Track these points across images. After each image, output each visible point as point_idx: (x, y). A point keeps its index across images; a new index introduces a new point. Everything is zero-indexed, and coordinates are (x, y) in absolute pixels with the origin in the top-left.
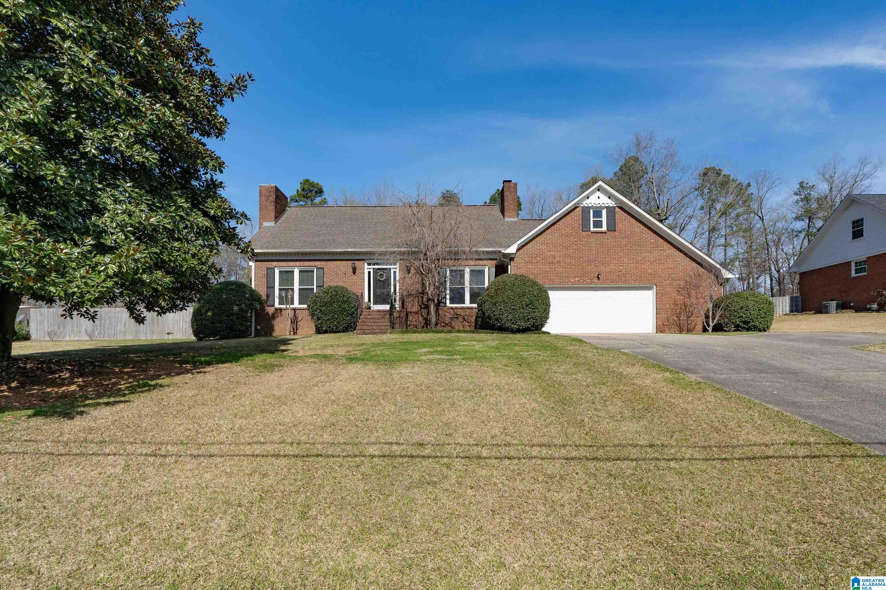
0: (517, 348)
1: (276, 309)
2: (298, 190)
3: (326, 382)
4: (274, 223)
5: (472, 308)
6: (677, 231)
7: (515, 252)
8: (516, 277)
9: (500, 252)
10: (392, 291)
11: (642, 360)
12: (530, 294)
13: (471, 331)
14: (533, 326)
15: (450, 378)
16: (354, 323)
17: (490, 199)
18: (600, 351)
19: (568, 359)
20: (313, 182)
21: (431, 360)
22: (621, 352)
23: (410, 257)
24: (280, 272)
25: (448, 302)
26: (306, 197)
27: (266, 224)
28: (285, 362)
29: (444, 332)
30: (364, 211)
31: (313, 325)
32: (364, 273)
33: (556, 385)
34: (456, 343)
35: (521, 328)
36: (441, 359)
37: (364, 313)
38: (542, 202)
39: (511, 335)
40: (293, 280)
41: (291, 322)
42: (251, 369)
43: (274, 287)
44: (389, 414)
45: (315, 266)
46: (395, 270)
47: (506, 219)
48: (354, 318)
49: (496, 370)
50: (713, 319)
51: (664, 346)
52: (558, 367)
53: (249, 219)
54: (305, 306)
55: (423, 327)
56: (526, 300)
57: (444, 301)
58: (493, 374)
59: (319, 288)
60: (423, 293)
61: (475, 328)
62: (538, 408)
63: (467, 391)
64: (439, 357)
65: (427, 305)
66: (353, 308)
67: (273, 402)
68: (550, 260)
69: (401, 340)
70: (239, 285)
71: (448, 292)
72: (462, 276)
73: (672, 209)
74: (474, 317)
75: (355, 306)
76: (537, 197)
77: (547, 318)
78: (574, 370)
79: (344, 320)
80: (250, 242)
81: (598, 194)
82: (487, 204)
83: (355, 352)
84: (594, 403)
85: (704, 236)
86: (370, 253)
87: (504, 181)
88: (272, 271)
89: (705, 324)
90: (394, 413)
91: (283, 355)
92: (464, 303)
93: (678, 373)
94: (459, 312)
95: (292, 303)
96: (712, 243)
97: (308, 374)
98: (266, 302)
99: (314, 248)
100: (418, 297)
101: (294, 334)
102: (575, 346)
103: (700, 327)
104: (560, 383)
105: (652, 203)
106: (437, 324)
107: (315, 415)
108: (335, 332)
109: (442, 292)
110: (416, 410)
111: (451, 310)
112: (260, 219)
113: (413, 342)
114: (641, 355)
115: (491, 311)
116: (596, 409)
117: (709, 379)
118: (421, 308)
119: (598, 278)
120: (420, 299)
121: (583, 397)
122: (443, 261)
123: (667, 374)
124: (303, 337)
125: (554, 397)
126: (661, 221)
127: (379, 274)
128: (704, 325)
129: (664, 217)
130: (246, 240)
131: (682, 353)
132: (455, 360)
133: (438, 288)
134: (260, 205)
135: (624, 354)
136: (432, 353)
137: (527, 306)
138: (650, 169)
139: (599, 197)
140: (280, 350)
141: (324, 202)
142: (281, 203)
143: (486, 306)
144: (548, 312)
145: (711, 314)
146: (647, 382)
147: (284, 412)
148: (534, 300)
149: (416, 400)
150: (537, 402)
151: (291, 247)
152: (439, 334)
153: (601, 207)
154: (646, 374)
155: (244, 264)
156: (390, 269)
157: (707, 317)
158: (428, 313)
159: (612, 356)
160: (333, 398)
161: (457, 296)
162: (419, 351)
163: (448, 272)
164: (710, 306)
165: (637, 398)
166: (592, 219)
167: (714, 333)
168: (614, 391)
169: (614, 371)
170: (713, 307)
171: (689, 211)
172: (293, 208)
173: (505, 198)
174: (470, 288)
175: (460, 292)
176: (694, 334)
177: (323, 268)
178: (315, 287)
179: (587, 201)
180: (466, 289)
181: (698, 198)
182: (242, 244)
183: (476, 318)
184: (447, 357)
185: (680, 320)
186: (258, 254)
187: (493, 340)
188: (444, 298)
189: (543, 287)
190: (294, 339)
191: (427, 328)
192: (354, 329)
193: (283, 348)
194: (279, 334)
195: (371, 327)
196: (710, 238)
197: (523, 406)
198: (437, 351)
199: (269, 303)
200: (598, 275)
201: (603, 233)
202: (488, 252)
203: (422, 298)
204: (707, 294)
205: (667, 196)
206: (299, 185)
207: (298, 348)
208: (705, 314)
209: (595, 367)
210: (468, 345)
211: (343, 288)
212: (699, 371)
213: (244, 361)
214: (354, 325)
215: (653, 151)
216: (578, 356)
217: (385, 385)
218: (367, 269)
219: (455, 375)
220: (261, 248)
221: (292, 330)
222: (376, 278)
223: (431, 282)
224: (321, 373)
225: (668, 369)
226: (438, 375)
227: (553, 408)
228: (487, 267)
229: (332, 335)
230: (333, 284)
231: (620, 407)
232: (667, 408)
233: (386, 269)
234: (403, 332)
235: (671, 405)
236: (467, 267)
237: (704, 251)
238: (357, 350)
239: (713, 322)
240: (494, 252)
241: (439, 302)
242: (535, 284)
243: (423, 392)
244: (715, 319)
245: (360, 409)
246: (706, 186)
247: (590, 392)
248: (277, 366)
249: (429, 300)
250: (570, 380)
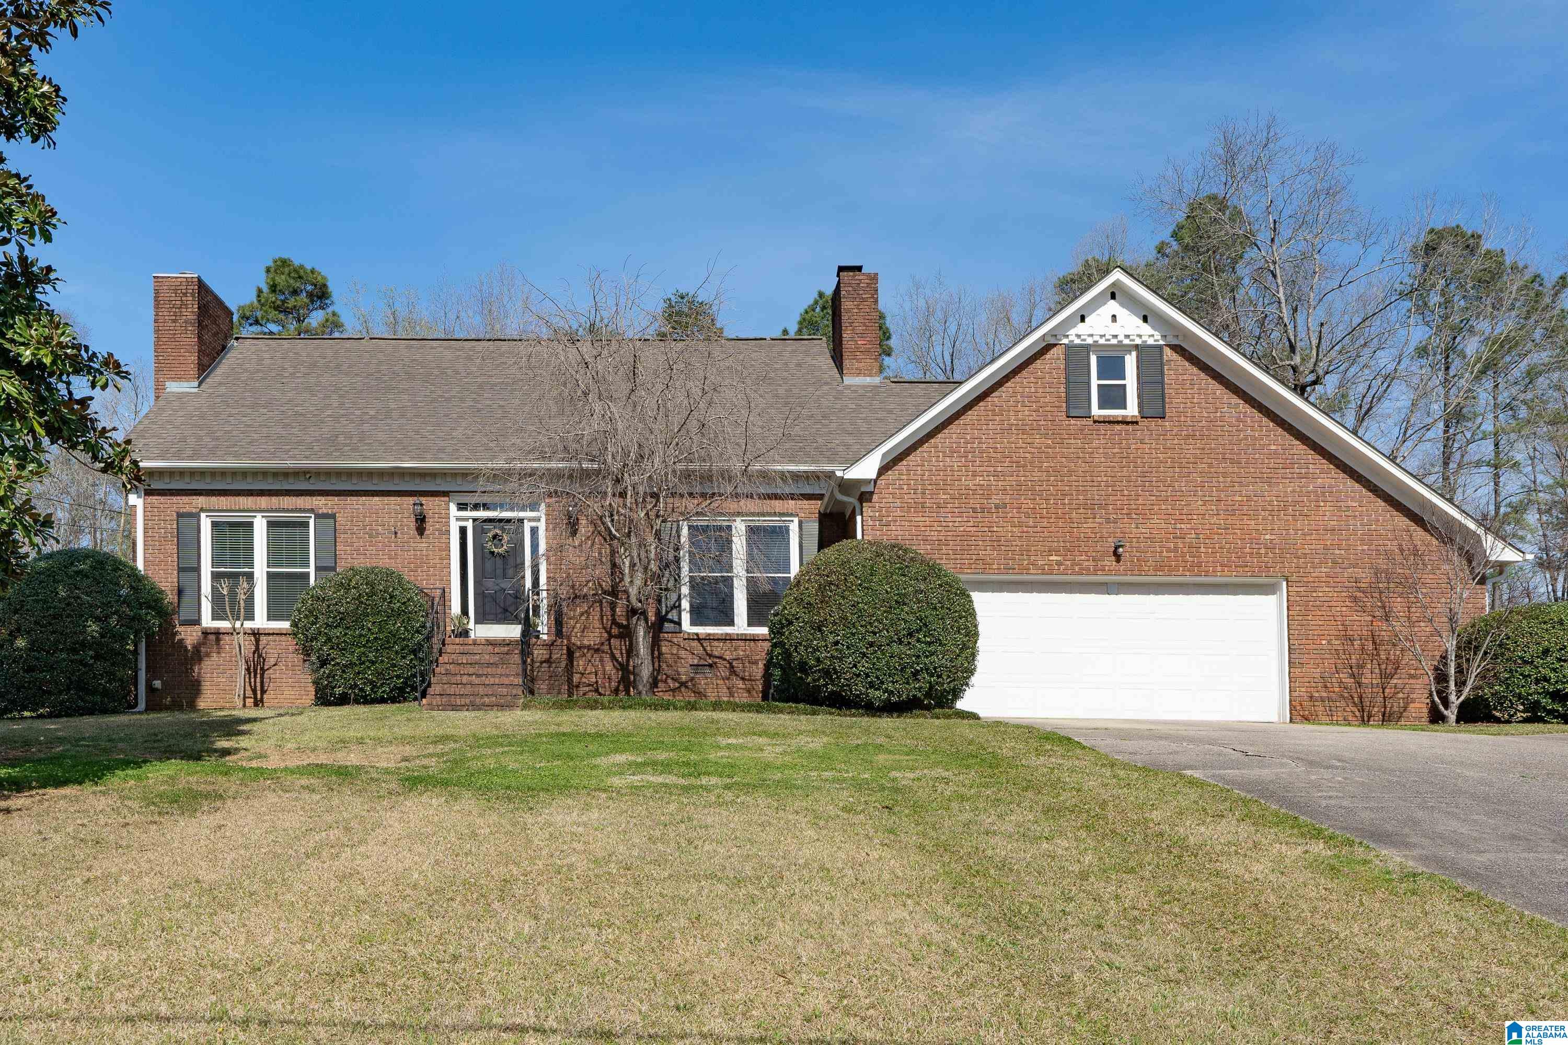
0: (881, 758)
1: (206, 633)
2: (260, 291)
3: (343, 845)
4: (196, 384)
5: (754, 639)
6: (1350, 420)
7: (874, 476)
8: (879, 551)
9: (830, 475)
10: (528, 584)
11: (1245, 802)
12: (919, 601)
13: (750, 706)
14: (928, 695)
15: (690, 842)
16: (422, 675)
17: (800, 323)
18: (1122, 773)
19: (1030, 794)
20: (302, 267)
21: (636, 787)
22: (1182, 776)
23: (576, 489)
24: (215, 525)
25: (686, 618)
26: (282, 309)
27: (173, 387)
28: (230, 785)
29: (676, 708)
30: (446, 353)
31: (307, 680)
32: (448, 532)
33: (992, 871)
34: (709, 740)
35: (894, 699)
36: (666, 785)
37: (449, 648)
38: (953, 329)
39: (866, 721)
40: (252, 549)
41: (248, 670)
42: (135, 805)
43: (197, 570)
44: (517, 943)
45: (312, 510)
46: (534, 524)
47: (848, 380)
48: (422, 660)
49: (822, 823)
50: (1461, 684)
51: (1311, 763)
52: (1000, 816)
53: (125, 375)
54: (285, 625)
55: (616, 691)
56: (908, 616)
57: (673, 615)
58: (811, 833)
59: (324, 573)
60: (614, 592)
61: (765, 697)
62: (938, 938)
63: (738, 882)
64: (660, 779)
65: (627, 627)
66: (418, 632)
67: (195, 901)
68: (975, 502)
69: (553, 729)
70: (101, 563)
71: (685, 590)
72: (726, 545)
73: (1333, 353)
74: (761, 665)
75: (424, 627)
76: (939, 314)
77: (971, 672)
78: (1045, 827)
79: (394, 666)
80: (128, 442)
81: (1113, 307)
82: (792, 334)
83: (425, 762)
84: (1100, 927)
85: (1430, 434)
86: (464, 474)
87: (841, 269)
88: (194, 521)
89: (1436, 699)
90: (530, 940)
91: (224, 765)
92: (731, 623)
93: (1351, 844)
94: (718, 649)
95: (250, 616)
96: (1457, 456)
97: (293, 821)
98: (176, 611)
99: (307, 458)
100: (601, 602)
101: (256, 705)
102: (1048, 754)
103: (1420, 707)
104: (1004, 866)
105: (1275, 335)
106: (654, 683)
107: (311, 940)
108: (367, 700)
109: (667, 589)
110: (593, 932)
111: (695, 644)
112: (157, 371)
113: (586, 734)
114: (1242, 785)
115: (806, 648)
116: (1107, 946)
117: (1439, 862)
118: (611, 636)
119: (1118, 557)
120: (607, 610)
121: (1071, 907)
122: (670, 500)
123: (1318, 848)
124: (281, 715)
125: (985, 906)
126: (1300, 390)
127: (490, 535)
128: (1433, 702)
129: (1312, 378)
130: (119, 437)
131: (1363, 783)
132: (707, 789)
133: (657, 578)
134: (157, 331)
135: (1192, 782)
136: (638, 767)
137: (910, 635)
138: (1263, 236)
139: (1114, 317)
140: (216, 751)
141: (334, 324)
142: (214, 328)
143: (794, 634)
144: (973, 655)
145: (1452, 670)
146: (1256, 867)
147: (225, 931)
148: (931, 619)
149: (594, 905)
150: (937, 919)
151: (246, 455)
152: (660, 713)
153: (1120, 345)
154: (1255, 845)
155: (115, 500)
156: (521, 521)
157: (1441, 677)
158: (631, 651)
159: (1155, 787)
160: (361, 891)
161: (712, 602)
162: (602, 761)
163: (685, 531)
164: (1451, 645)
165: (1228, 916)
166: (1095, 382)
167: (1463, 726)
168: (1161, 894)
169: (1161, 834)
170: (1459, 648)
171: (1385, 360)
172: (248, 342)
173: (845, 317)
174: (748, 579)
175: (716, 593)
176: (1402, 728)
177: (333, 516)
178: (312, 570)
179: (1081, 328)
180: (736, 583)
181: (1412, 321)
182: (106, 446)
183: (767, 667)
184: (682, 781)
185: (1360, 684)
186: (152, 473)
187: (813, 733)
188: (674, 607)
189: (957, 581)
190: (254, 720)
191: (628, 693)
192: (424, 695)
193: (223, 744)
194: (215, 705)
195: (468, 690)
196: (1448, 441)
197: (896, 929)
198: (654, 763)
199: (184, 614)
200: (1116, 548)
201: (1127, 423)
202: (796, 476)
203: (613, 606)
204: (1441, 608)
205: (1319, 314)
206: (264, 274)
207: (265, 746)
208: (1436, 669)
209: (1105, 818)
210: (742, 747)
211: (390, 574)
212: (1413, 840)
213: (118, 780)
214: (423, 681)
215: (1273, 180)
216: (1056, 785)
217: (507, 859)
218: (458, 519)
219: (702, 832)
220: (162, 457)
221: (249, 693)
222: (483, 548)
223: (636, 560)
224: (329, 818)
225: (1320, 831)
226: (658, 833)
227: (983, 938)
228: (796, 520)
229: (362, 710)
230: (361, 563)
231: (1176, 941)
232: (1317, 949)
233: (509, 521)
234: (560, 706)
235: (1327, 939)
236: (738, 519)
237: (1430, 480)
238: (431, 755)
239: (1459, 693)
240: (815, 477)
241: (662, 619)
242: (934, 570)
243: (613, 882)
244: (1464, 683)
245: (437, 926)
246: (1433, 286)
247: (1089, 893)
248: (207, 796)
249: (632, 612)
250: (1034, 857)
